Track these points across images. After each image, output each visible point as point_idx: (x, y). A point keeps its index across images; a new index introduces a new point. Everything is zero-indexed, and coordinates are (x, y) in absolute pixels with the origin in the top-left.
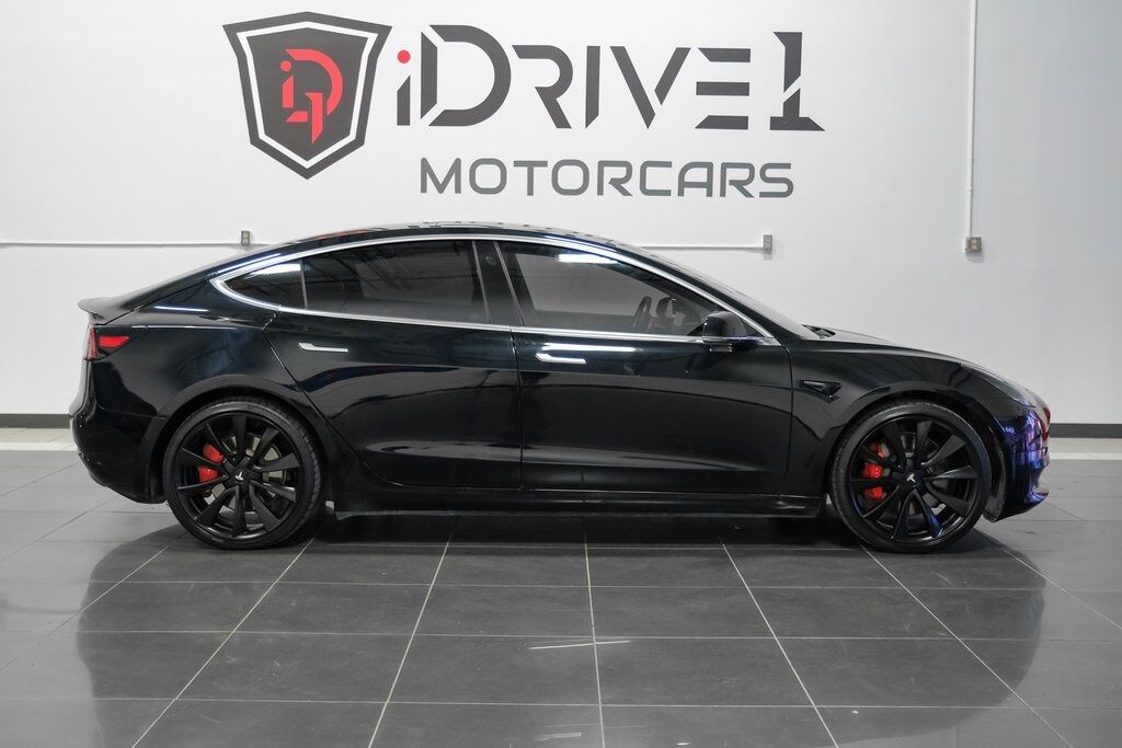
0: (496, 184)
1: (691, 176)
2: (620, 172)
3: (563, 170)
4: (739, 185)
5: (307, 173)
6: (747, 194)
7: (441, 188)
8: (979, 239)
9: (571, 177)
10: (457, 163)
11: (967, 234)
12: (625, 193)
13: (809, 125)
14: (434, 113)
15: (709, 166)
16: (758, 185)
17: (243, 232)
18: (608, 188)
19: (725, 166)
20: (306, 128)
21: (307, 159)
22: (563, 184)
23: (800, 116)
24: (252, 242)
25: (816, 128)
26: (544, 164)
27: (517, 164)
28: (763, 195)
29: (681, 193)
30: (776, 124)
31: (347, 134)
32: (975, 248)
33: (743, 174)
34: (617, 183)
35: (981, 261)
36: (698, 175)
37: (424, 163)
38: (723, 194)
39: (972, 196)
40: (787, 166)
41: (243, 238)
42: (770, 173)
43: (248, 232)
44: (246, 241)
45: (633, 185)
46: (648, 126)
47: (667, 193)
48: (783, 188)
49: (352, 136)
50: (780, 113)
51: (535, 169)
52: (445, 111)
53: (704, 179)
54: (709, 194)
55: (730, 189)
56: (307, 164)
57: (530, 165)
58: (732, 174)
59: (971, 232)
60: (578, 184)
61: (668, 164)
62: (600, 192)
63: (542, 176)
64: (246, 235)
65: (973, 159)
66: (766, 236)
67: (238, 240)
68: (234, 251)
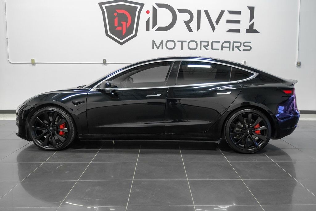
0: (172, 47)
1: (225, 45)
2: (206, 44)
3: (191, 43)
4: (237, 47)
5: (121, 44)
6: (240, 50)
7: (158, 48)
8: (300, 62)
9: (193, 45)
10: (162, 42)
11: (297, 61)
12: (207, 49)
13: (256, 31)
14: (156, 27)
15: (229, 42)
16: (242, 48)
17: (104, 60)
18: (203, 48)
20: (121, 31)
21: (121, 40)
22: (191, 47)
23: (254, 29)
24: (106, 62)
25: (258, 32)
26: (186, 41)
27: (178, 41)
28: (244, 50)
29: (222, 50)
30: (247, 31)
31: (132, 33)
32: (299, 64)
33: (238, 45)
34: (205, 47)
35: (300, 68)
36: (227, 45)
37: (153, 41)
38: (233, 50)
39: (298, 51)
40: (250, 42)
41: (104, 61)
42: (246, 44)
43: (105, 60)
45: (209, 47)
46: (213, 31)
47: (218, 49)
48: (249, 48)
49: (134, 34)
50: (248, 28)
51: (183, 43)
52: (159, 27)
54: (230, 50)
55: (235, 49)
56: (121, 41)
57: (182, 42)
58: (236, 45)
60: (195, 47)
61: (219, 42)
62: (201, 49)
63: (185, 45)
64: (105, 61)
65: (299, 41)
66: (244, 61)
67: (102, 62)
68: (101, 65)
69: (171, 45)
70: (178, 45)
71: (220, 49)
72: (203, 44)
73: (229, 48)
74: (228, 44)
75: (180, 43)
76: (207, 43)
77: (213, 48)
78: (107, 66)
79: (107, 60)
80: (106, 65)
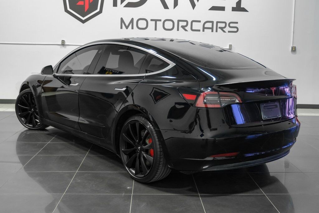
0: (145, 26)
2: (185, 24)
3: (166, 22)
4: (222, 28)
5: (83, 22)
6: (224, 32)
7: (127, 27)
8: (295, 47)
10: (132, 20)
11: (291, 45)
12: (186, 30)
13: (244, 10)
14: (125, 3)
15: (212, 22)
16: (227, 29)
17: (62, 41)
18: (180, 28)
20: (83, 7)
21: (83, 17)
22: (166, 27)
23: (241, 7)
24: (65, 44)
26: (160, 20)
27: (152, 20)
28: (229, 32)
29: (203, 31)
30: (234, 9)
31: (97, 9)
32: (294, 50)
33: (223, 25)
34: (183, 27)
35: (296, 54)
36: (209, 25)
37: (122, 19)
38: (217, 31)
39: (293, 34)
40: (237, 23)
41: (62, 42)
42: (231, 25)
43: (64, 41)
44: (63, 43)
45: (188, 28)
46: (193, 9)
47: (199, 31)
48: (235, 30)
49: (98, 10)
50: (235, 6)
52: (129, 3)
53: (211, 26)
54: (212, 31)
55: (219, 30)
56: (83, 19)
57: (156, 21)
58: (220, 25)
59: (293, 45)
60: (171, 27)
61: (200, 21)
62: (178, 30)
63: (160, 24)
64: (63, 42)
65: (294, 22)
66: (230, 45)
67: (60, 43)
68: (59, 47)
69: (142, 24)
71: (202, 30)
72: (181, 24)
73: (212, 29)
74: (211, 24)
75: (154, 22)
76: (186, 22)
77: (193, 28)
78: (66, 48)
79: (66, 41)
80: (64, 47)
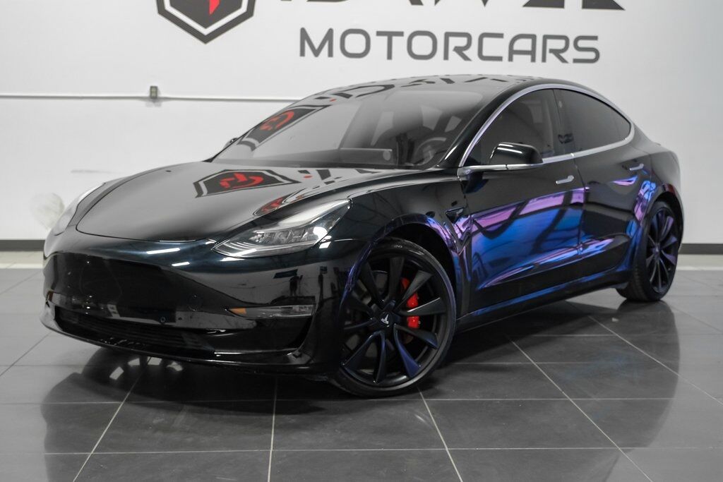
0: (361, 49)
1: (519, 45)
2: (462, 42)
3: (416, 39)
4: (557, 53)
5: (206, 39)
6: (563, 61)
7: (316, 52)
9: (421, 45)
10: (330, 33)
12: (466, 58)
13: (613, 5)
15: (533, 37)
16: (571, 54)
17: (152, 87)
19: (546, 38)
21: (206, 26)
22: (416, 51)
24: (159, 96)
25: (619, 7)
26: (401, 34)
27: (379, 34)
28: (576, 61)
29: (511, 59)
30: (587, 4)
31: (240, 6)
33: (560, 44)
34: (459, 50)
36: (524, 44)
37: (303, 32)
38: (544, 60)
40: (595, 38)
41: (151, 92)
42: (582, 44)
43: (156, 88)
44: (154, 95)
45: (472, 52)
46: (485, 5)
47: (499, 59)
48: (591, 55)
49: (244, 9)
51: (395, 39)
53: (529, 48)
54: (533, 60)
55: (550, 56)
56: (206, 31)
57: (390, 35)
58: (552, 44)
60: (428, 51)
61: (500, 36)
62: (446, 57)
63: (399, 44)
64: (154, 90)
67: (146, 94)
68: (142, 103)
69: (356, 43)
70: (379, 44)
71: (506, 57)
72: (454, 42)
73: (532, 53)
74: (529, 41)
75: (385, 39)
76: (466, 39)
77: (485, 53)
78: (160, 106)
79: (160, 89)
80: (157, 103)
